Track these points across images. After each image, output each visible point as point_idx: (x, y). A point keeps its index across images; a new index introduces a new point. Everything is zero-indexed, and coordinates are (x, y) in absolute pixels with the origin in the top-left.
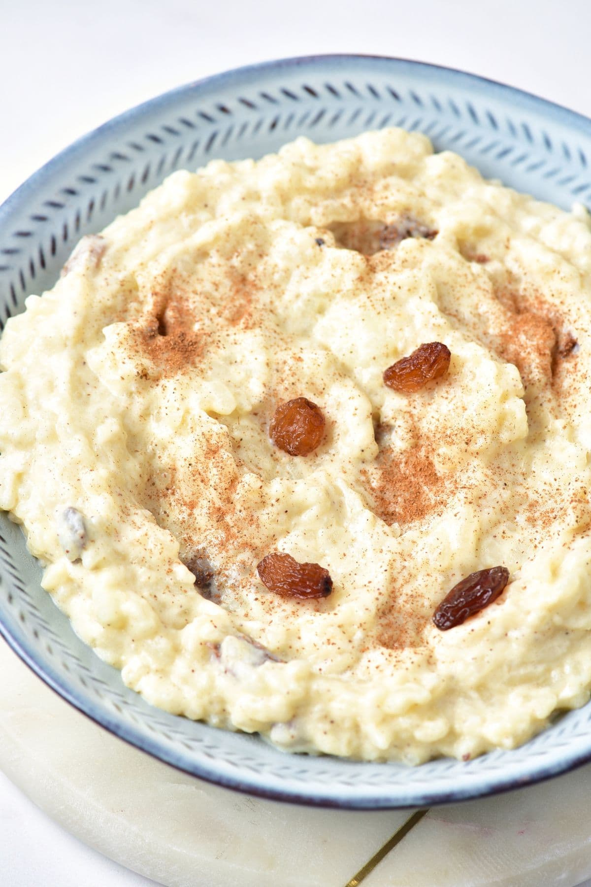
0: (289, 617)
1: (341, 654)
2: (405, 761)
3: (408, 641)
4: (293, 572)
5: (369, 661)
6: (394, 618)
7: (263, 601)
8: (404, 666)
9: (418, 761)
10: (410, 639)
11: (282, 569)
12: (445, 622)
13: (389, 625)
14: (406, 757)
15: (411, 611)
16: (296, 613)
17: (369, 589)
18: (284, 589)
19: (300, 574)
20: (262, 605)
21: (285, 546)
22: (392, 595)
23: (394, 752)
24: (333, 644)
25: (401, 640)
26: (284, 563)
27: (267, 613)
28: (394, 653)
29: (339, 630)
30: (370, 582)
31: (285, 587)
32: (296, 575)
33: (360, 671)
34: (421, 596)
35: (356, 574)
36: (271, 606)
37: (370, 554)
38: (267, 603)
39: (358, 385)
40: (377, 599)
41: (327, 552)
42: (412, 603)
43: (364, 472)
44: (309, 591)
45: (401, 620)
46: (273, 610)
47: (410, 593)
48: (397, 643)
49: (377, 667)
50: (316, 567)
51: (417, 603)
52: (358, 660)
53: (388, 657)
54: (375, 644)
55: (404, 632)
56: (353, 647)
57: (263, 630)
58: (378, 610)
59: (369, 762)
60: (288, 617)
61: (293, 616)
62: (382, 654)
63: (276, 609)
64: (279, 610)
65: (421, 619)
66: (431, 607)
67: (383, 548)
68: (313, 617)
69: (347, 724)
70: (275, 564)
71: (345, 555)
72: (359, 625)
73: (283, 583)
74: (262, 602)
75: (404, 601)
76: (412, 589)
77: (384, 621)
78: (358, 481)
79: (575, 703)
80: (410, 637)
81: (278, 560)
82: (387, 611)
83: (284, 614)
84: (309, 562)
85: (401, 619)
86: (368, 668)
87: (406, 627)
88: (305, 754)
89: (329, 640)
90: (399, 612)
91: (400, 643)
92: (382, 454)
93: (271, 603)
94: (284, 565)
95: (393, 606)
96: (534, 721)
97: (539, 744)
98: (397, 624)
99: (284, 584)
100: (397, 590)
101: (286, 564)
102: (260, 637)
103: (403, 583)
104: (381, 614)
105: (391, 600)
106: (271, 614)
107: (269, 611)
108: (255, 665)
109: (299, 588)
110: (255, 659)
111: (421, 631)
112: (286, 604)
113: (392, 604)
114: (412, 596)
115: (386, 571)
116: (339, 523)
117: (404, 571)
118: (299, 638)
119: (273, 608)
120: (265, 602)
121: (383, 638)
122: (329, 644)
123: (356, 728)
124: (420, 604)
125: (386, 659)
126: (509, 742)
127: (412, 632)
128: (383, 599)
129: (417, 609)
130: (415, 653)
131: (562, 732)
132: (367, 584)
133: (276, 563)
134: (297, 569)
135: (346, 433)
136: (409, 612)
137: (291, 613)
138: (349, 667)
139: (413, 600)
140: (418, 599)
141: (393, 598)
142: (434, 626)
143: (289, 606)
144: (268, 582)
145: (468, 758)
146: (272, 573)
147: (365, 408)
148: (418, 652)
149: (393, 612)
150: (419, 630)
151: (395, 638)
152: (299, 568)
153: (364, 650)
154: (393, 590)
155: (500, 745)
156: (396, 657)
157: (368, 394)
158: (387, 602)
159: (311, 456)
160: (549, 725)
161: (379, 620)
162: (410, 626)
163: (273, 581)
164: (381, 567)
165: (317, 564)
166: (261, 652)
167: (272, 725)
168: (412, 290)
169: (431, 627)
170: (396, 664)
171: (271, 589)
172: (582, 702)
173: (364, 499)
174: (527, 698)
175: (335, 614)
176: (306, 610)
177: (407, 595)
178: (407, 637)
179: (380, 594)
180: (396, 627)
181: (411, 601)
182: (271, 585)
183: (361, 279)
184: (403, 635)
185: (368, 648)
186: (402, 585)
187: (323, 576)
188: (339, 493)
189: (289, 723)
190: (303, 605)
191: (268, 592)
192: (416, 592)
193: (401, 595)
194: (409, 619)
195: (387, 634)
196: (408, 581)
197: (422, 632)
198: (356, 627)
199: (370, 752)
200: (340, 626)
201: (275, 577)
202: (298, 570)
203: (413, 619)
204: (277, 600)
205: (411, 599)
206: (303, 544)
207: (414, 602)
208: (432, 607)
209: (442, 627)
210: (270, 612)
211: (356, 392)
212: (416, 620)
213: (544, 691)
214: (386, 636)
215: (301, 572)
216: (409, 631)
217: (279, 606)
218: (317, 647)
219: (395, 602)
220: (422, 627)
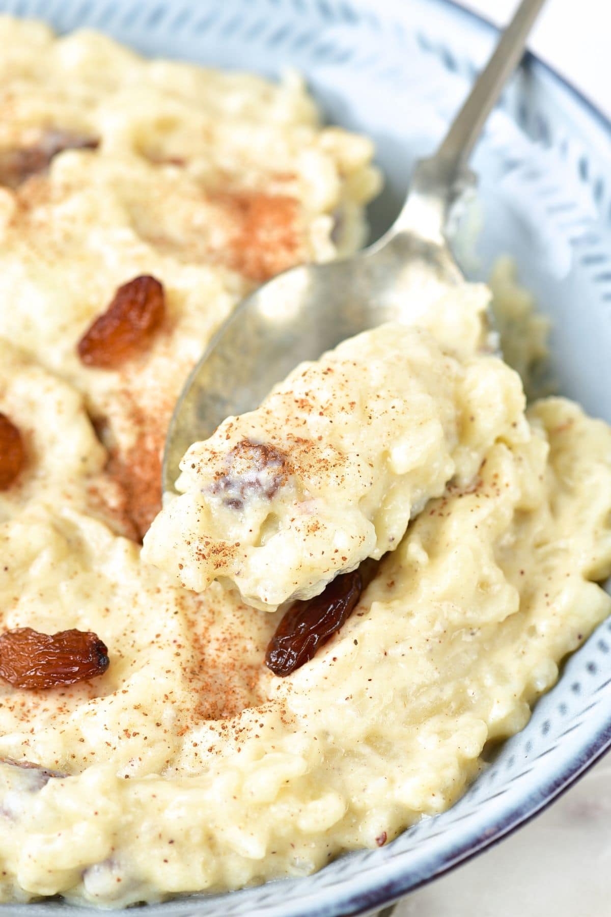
0: (57, 715)
1: (150, 745)
2: (294, 872)
3: (240, 703)
4: (46, 648)
5: (196, 745)
6: (211, 677)
7: (11, 705)
8: (252, 734)
9: (312, 866)
10: (242, 700)
11: (26, 650)
12: (286, 663)
13: (206, 689)
14: (293, 865)
15: (231, 661)
16: (64, 709)
17: (161, 644)
18: (38, 676)
19: (57, 648)
20: (12, 711)
21: (18, 620)
22: (197, 645)
23: (273, 862)
24: (135, 734)
25: (230, 706)
26: (27, 639)
27: (22, 720)
28: (229, 724)
29: (137, 714)
30: (158, 636)
31: (38, 674)
32: (52, 650)
33: (186, 763)
34: (239, 637)
35: (133, 632)
36: (25, 709)
37: (143, 598)
38: (18, 707)
39: (50, 372)
40: (178, 655)
41: (80, 612)
42: (230, 649)
43: (93, 492)
44: (76, 669)
45: (223, 678)
46: (30, 715)
47: (221, 637)
48: (225, 710)
49: (210, 750)
50: (75, 634)
51: (237, 648)
52: (178, 749)
53: (221, 730)
54: (195, 720)
55: (231, 692)
56: (165, 731)
57: (26, 743)
58: (185, 669)
59: (240, 889)
60: (55, 717)
61: (62, 713)
62: (212, 729)
63: (33, 712)
64: (38, 712)
65: (249, 670)
66: (258, 650)
67: (160, 586)
68: (92, 706)
69: (197, 838)
70: (14, 647)
71: (107, 610)
72: (163, 698)
73: (34, 670)
74: (10, 708)
75: (217, 650)
76: (224, 630)
77: (198, 684)
78: (90, 505)
79: (514, 725)
80: (241, 698)
81: (15, 639)
82: (197, 670)
83: (46, 715)
84: (62, 630)
85: (221, 675)
86: (196, 754)
87: (232, 685)
88: (142, 904)
89: (126, 731)
90: (214, 667)
91: (229, 710)
92: (110, 460)
93: (23, 705)
94: (27, 644)
95: (203, 660)
96: (464, 764)
97: (485, 788)
98: (217, 685)
99: (36, 671)
100: (201, 638)
101: (30, 641)
102: (25, 755)
103: (206, 626)
104: (189, 675)
105: (197, 652)
106: (28, 721)
107: (24, 717)
108: (33, 790)
109: (60, 670)
110: (30, 782)
111: (254, 687)
112: (46, 700)
113: (201, 658)
114: (225, 640)
115: (176, 613)
116: (86, 568)
117: (202, 608)
118: (83, 741)
119: (29, 711)
120: (14, 707)
121: (203, 709)
122: (129, 737)
123: (210, 841)
124: (240, 648)
125: (220, 734)
126: (438, 802)
127: (241, 689)
128: (186, 654)
129: (239, 656)
130: (261, 712)
131: (511, 761)
132: (155, 640)
133: (15, 643)
134: (51, 642)
135: (53, 441)
136: (228, 663)
137: (57, 711)
138: (168, 762)
139: (229, 645)
140: (236, 641)
141: (199, 648)
142: (271, 674)
143: (51, 702)
144: (9, 676)
145: (383, 841)
146: (11, 660)
147: (71, 400)
148: (264, 710)
149: (205, 669)
150: (251, 686)
151: (220, 705)
152: (53, 641)
153: (182, 732)
154: (195, 637)
155: (426, 810)
156: (234, 727)
157: (68, 380)
158: (192, 657)
159: (13, 488)
160: (485, 764)
161: (191, 684)
162: (237, 682)
163: (17, 671)
164: (167, 610)
165: (75, 630)
166: (35, 771)
167: (82, 873)
168: (91, 218)
169: (267, 677)
170: (237, 735)
171: (17, 685)
172: (523, 721)
173: (110, 527)
174: (443, 734)
175: (124, 692)
176: (77, 701)
177: (218, 640)
178: (237, 699)
179: (179, 646)
180: (218, 689)
181: (227, 647)
182: (15, 678)
183: (13, 223)
184: (230, 697)
185: (187, 727)
186: (207, 629)
187: (91, 642)
188: (72, 527)
189: (109, 862)
190: (71, 696)
191: (12, 693)
192: (230, 634)
193: (209, 642)
194: (232, 673)
195: (207, 701)
196: (211, 620)
197: (257, 687)
198: (160, 702)
199: (239, 873)
200: (136, 708)
201: (18, 665)
202: (53, 644)
203: (237, 671)
204: (30, 699)
205: (226, 644)
206: (42, 610)
207: (232, 647)
208: (260, 649)
209: (282, 671)
210: (27, 719)
211: (51, 382)
212: (244, 674)
213: (465, 719)
214: (207, 705)
215: (57, 645)
216: (237, 690)
217: (36, 706)
218: (113, 746)
219: (203, 654)
220: (254, 679)
